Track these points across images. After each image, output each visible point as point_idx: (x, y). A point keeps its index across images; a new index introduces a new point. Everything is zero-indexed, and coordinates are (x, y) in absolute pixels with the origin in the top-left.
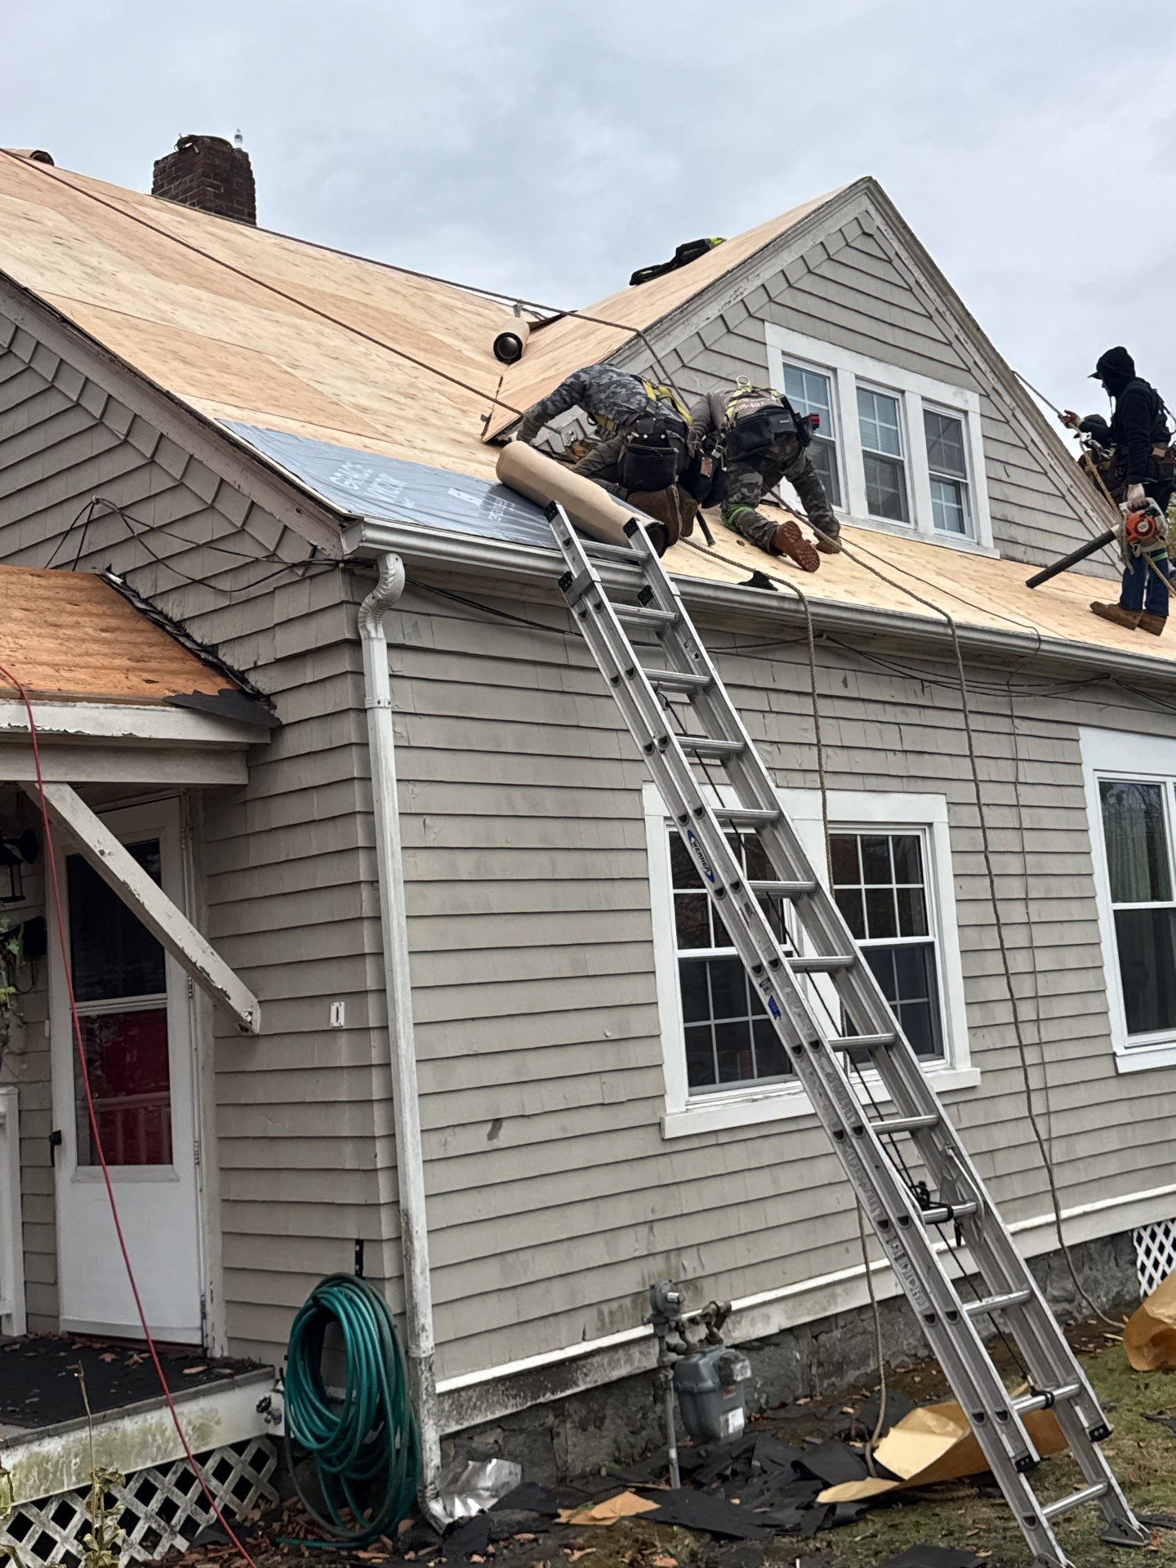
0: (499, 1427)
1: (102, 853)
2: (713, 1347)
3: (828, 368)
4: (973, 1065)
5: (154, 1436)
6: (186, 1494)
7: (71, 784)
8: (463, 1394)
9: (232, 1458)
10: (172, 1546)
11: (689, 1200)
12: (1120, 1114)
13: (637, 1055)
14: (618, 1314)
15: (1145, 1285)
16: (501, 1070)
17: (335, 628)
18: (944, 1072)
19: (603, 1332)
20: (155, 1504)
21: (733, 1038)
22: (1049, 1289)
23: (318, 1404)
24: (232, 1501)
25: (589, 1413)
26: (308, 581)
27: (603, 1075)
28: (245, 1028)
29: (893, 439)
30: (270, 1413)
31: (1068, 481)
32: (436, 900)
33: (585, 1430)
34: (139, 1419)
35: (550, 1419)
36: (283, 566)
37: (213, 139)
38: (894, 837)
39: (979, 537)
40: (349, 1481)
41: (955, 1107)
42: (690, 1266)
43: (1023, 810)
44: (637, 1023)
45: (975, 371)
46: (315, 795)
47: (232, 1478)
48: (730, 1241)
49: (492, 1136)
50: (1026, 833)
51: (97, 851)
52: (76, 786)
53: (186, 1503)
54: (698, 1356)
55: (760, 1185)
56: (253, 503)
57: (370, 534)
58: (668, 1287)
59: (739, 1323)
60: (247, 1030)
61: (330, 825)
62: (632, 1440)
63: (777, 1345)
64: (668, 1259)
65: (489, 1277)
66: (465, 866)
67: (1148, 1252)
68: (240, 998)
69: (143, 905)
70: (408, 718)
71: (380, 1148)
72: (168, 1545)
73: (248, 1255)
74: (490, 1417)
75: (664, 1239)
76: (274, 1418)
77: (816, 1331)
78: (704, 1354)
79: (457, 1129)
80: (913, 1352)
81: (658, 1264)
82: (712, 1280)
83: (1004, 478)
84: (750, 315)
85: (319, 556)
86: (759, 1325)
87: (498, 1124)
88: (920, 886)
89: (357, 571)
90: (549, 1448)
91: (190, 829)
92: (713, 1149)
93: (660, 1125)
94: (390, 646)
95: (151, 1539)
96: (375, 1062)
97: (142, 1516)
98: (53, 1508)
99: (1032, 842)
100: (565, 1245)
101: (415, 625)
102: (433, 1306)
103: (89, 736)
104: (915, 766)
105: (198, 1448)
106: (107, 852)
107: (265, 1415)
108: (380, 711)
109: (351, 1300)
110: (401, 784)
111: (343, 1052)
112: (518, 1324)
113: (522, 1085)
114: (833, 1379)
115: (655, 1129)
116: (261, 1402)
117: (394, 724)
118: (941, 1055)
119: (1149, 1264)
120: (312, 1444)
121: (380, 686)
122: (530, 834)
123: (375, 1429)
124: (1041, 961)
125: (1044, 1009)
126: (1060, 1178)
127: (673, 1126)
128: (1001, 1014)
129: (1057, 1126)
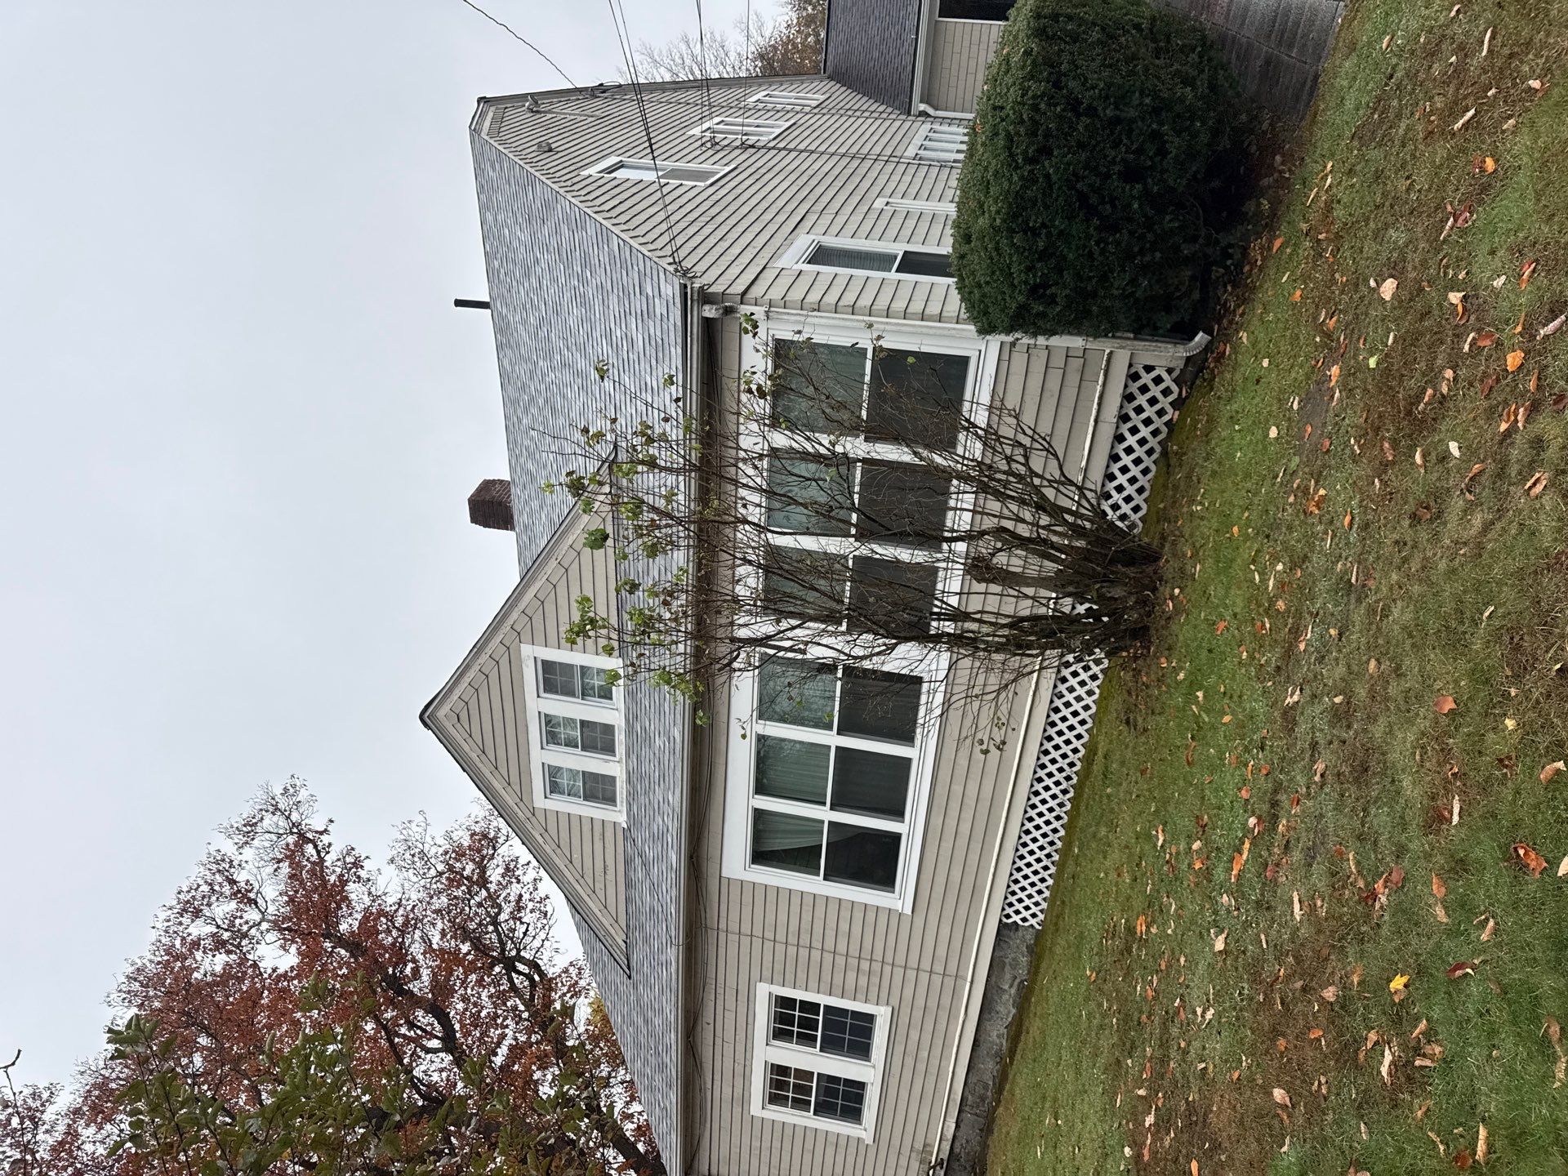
38: (775, 1008)
55: (900, 1117)
67: (1017, 912)
75: (905, 1151)
124: (842, 948)
125: (866, 954)
126: (952, 969)
127: (869, 1140)
128: (863, 981)
129: (926, 965)
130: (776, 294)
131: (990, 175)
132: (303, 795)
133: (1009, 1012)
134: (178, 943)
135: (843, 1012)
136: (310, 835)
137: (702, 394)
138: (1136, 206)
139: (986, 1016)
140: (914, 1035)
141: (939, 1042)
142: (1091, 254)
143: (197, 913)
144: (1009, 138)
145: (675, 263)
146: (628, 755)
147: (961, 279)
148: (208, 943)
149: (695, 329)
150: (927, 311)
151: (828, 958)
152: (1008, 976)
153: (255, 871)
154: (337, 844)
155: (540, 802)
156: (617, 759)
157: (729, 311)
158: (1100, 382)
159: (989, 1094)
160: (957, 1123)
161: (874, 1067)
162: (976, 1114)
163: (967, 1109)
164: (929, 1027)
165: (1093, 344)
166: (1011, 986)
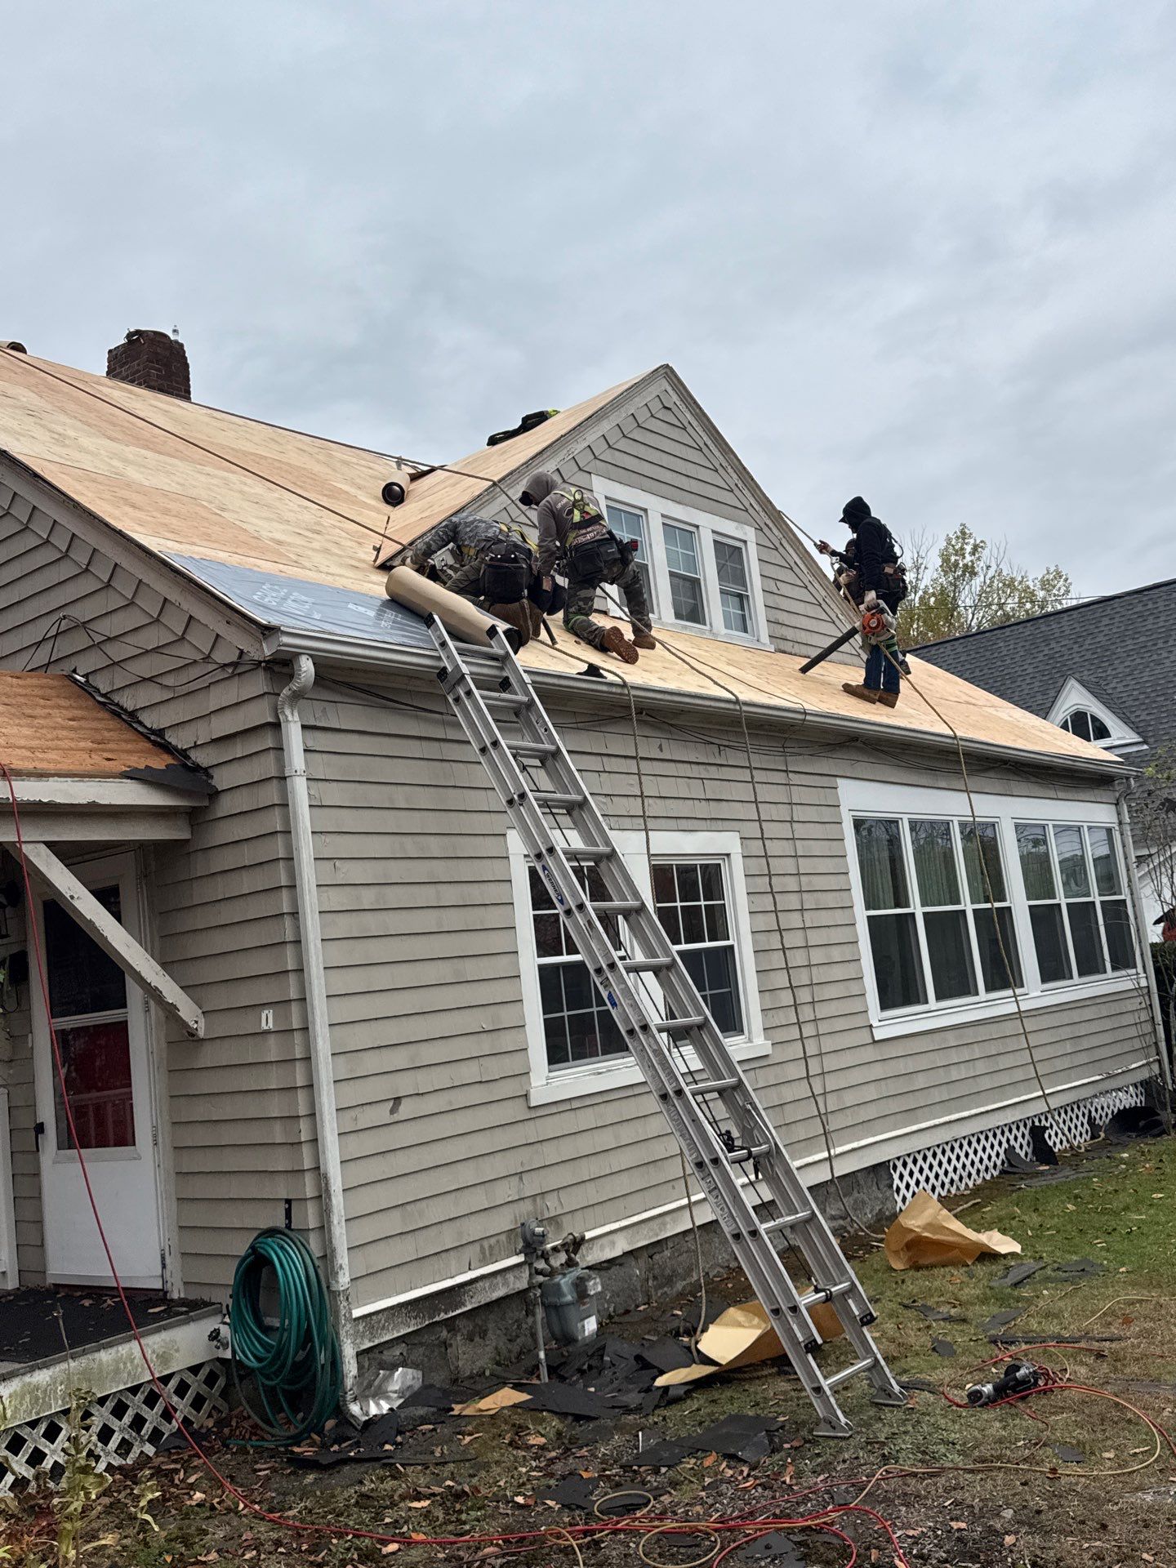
0: (404, 1342)
1: (72, 897)
2: (572, 1269)
3: (641, 509)
4: (766, 1039)
5: (125, 1364)
6: (152, 1410)
7: (45, 843)
8: (374, 1317)
9: (190, 1379)
10: (142, 1452)
11: (551, 1154)
12: (878, 1071)
13: (507, 1041)
14: (497, 1248)
15: (900, 1203)
16: (399, 1059)
17: (259, 714)
18: (745, 1045)
19: (484, 1262)
20: (127, 1419)
21: (582, 1026)
22: (828, 1209)
23: (258, 1332)
24: (190, 1413)
25: (474, 1327)
26: (237, 678)
27: (481, 1059)
28: (192, 1034)
29: (692, 562)
30: (219, 1341)
31: (824, 593)
32: (344, 926)
33: (472, 1340)
34: (113, 1351)
35: (444, 1334)
36: (216, 666)
37: (155, 333)
38: (701, 865)
39: (759, 636)
40: (284, 1391)
41: (753, 1072)
42: (553, 1206)
43: (797, 842)
44: (506, 1016)
45: (751, 510)
46: (245, 846)
47: (190, 1395)
48: (583, 1185)
49: (392, 1112)
50: (800, 860)
51: (68, 896)
52: (50, 845)
53: (152, 1416)
54: (560, 1277)
55: (606, 1140)
56: (191, 617)
57: (286, 639)
58: (535, 1224)
59: (591, 1249)
60: (193, 1035)
61: (258, 870)
62: (510, 1346)
63: (621, 1265)
64: (535, 1201)
65: (393, 1223)
66: (368, 898)
67: (901, 1177)
68: (188, 1011)
69: (106, 938)
70: (320, 784)
71: (304, 1125)
72: (139, 1452)
73: (199, 1216)
74: (396, 1335)
75: (531, 1186)
76: (222, 1344)
77: (651, 1252)
78: (564, 1275)
79: (364, 1107)
80: (726, 1264)
81: (527, 1206)
82: (570, 1216)
83: (776, 591)
84: (580, 469)
85: (245, 658)
86: (607, 1250)
87: (397, 1101)
88: (722, 902)
89: (277, 668)
90: (444, 1356)
91: (144, 875)
92: (567, 1113)
93: (526, 1096)
94: (304, 727)
95: (125, 1447)
96: (298, 1056)
97: (116, 1429)
98: (43, 1427)
99: (805, 865)
100: (454, 1194)
101: (324, 711)
102: (349, 1249)
103: (60, 804)
104: (715, 810)
105: (161, 1371)
106: (76, 897)
107: (215, 1343)
108: (297, 778)
109: (282, 1248)
110: (315, 835)
111: (273, 1050)
112: (417, 1260)
113: (417, 1070)
114: (665, 1289)
115: (522, 1100)
116: (212, 1332)
117: (308, 788)
118: (742, 1032)
119: (903, 1186)
120: (254, 1364)
121: (297, 759)
122: (420, 871)
123: (304, 1349)
127: (537, 1097)
135: (720, 979)
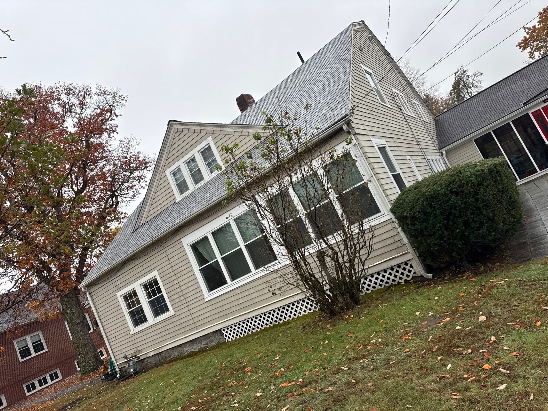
4: (173, 311)
11: (136, 341)
15: (227, 339)
16: (114, 331)
18: (169, 314)
21: (140, 318)
22: (202, 343)
38: (152, 280)
55: (145, 337)
67: (227, 332)
75: (135, 346)
81: (136, 349)
84: (162, 173)
87: (115, 337)
88: (159, 286)
92: (137, 334)
94: (90, 293)
104: (149, 269)
113: (116, 332)
118: (169, 311)
124: (183, 288)
125: (186, 296)
126: (197, 324)
127: (131, 333)
128: (177, 301)
129: (194, 316)
130: (363, 143)
131: (439, 182)
132: (123, 102)
133: (196, 349)
134: (56, 94)
135: (164, 300)
136: (113, 112)
137: (319, 141)
138: (458, 231)
139: (190, 343)
140: (171, 326)
141: (174, 334)
142: (435, 227)
143: (68, 94)
144: (454, 181)
145: (353, 108)
146: (198, 189)
147: (403, 194)
148: (62, 103)
149: (337, 126)
150: (386, 191)
151: (177, 286)
152: (206, 342)
153: (92, 103)
154: (116, 121)
155: (167, 172)
156: (195, 186)
157: (349, 133)
158: (398, 255)
159: (168, 359)
160: (153, 355)
161: (154, 320)
162: (159, 359)
163: (159, 355)
164: (176, 328)
165: (408, 246)
166: (203, 345)
